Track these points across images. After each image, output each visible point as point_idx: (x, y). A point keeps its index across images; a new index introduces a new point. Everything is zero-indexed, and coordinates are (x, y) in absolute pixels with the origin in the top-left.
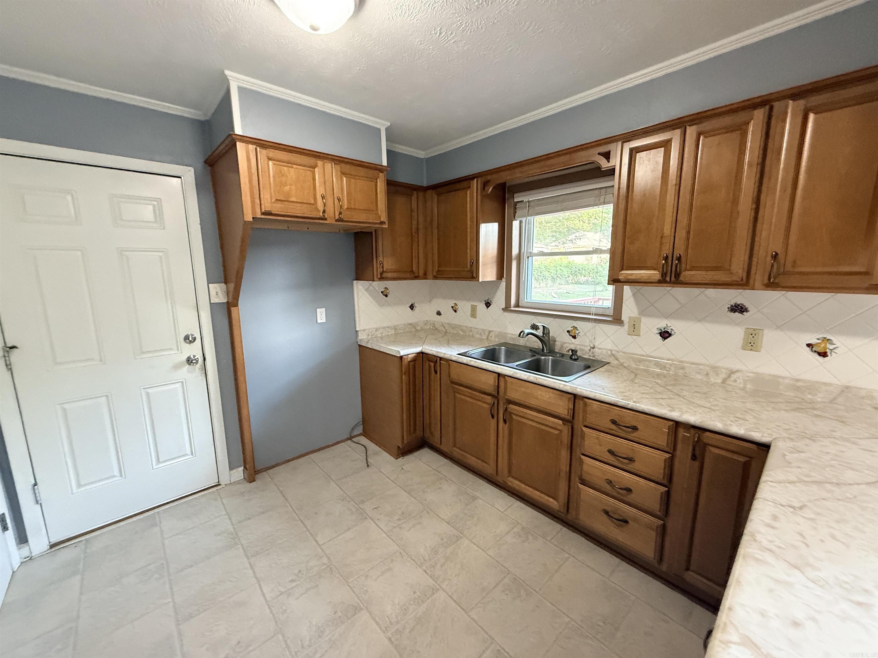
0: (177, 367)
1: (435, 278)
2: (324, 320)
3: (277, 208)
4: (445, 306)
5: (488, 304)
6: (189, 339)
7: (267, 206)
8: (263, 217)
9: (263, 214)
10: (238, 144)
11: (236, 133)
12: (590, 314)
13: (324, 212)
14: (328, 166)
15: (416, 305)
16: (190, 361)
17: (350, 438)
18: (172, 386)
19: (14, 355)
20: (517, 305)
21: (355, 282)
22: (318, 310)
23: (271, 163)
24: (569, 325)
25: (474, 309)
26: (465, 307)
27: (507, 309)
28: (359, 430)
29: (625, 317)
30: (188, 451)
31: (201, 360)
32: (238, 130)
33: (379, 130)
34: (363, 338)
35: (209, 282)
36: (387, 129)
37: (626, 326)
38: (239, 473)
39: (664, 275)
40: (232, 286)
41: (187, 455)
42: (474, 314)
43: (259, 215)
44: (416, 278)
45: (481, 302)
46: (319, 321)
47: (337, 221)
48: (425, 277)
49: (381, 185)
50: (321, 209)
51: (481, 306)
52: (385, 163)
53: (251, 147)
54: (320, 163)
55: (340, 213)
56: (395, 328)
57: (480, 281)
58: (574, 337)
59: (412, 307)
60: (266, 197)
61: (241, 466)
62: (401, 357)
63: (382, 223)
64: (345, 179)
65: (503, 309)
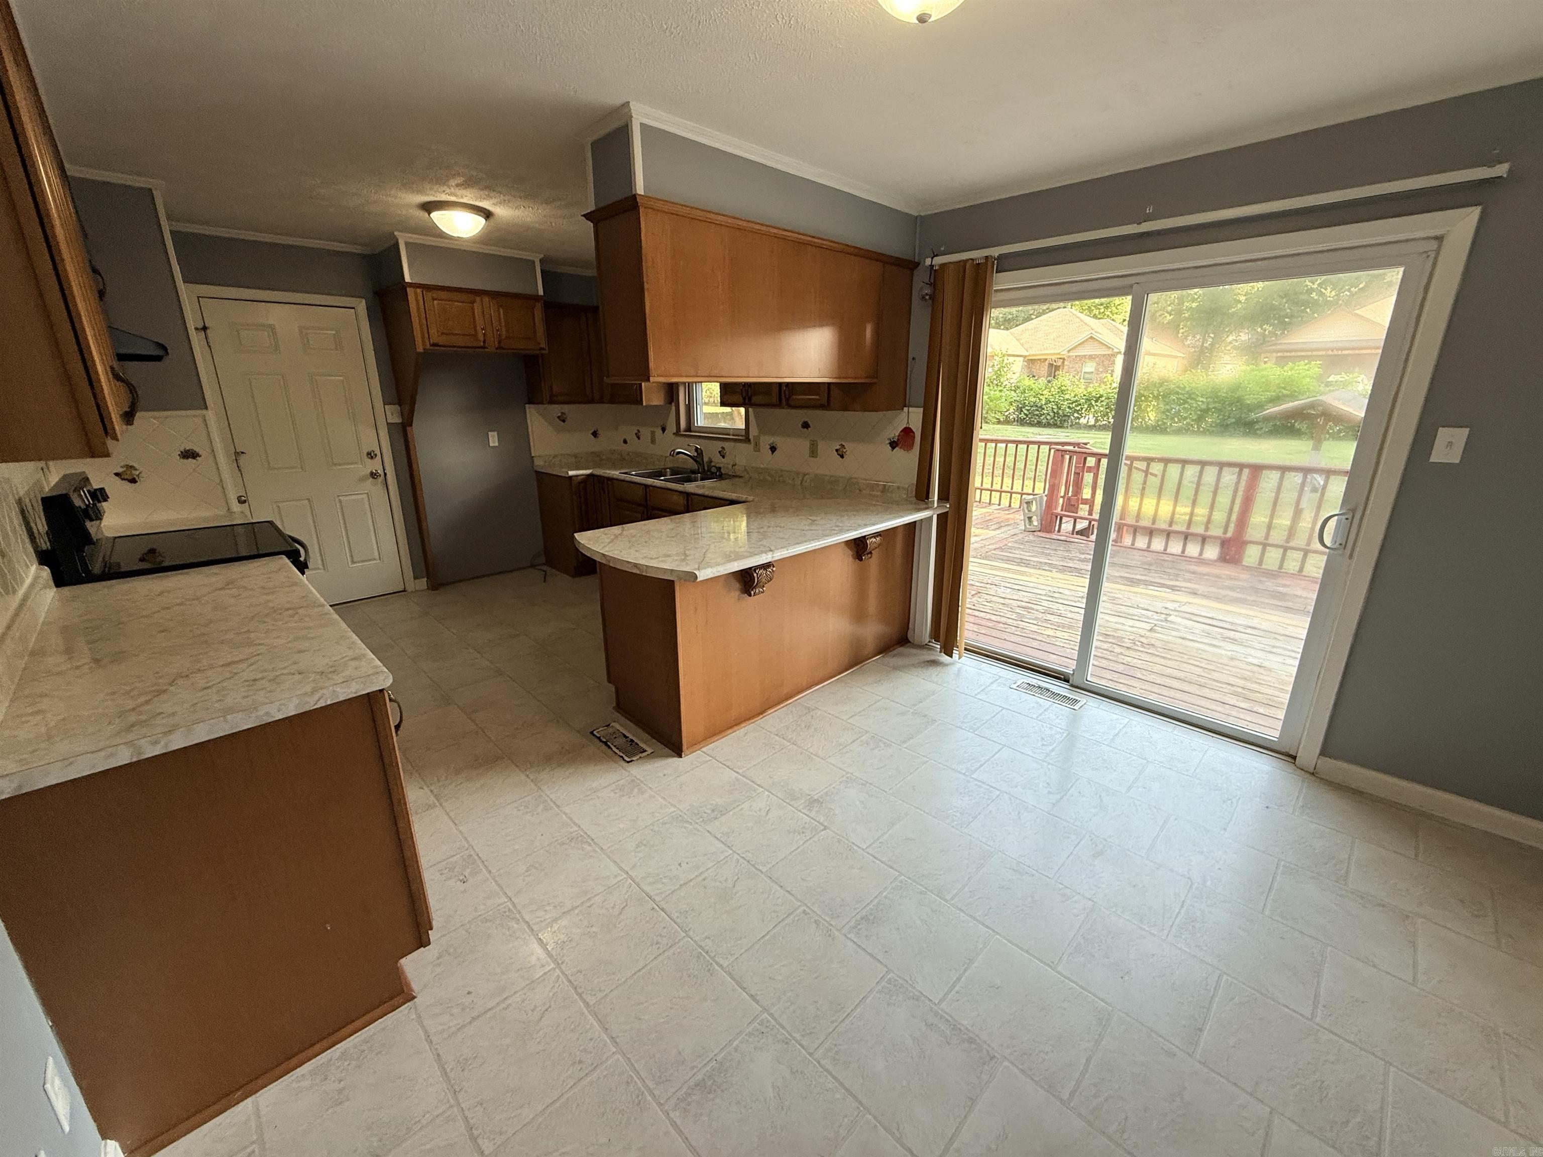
0: (362, 479)
1: (611, 402)
2: (497, 444)
3: (442, 340)
4: (628, 432)
5: (664, 430)
6: (371, 455)
7: (435, 338)
8: (431, 348)
9: (431, 345)
10: (408, 289)
11: (406, 281)
12: (729, 435)
13: (484, 342)
14: (486, 299)
15: (599, 432)
16: (373, 475)
17: (533, 566)
18: (361, 496)
19: (242, 459)
20: (689, 429)
21: (527, 406)
22: (489, 433)
23: (435, 302)
24: (719, 444)
25: (653, 433)
26: (646, 432)
27: (678, 433)
28: (542, 559)
29: (751, 437)
30: (377, 557)
31: (382, 474)
32: (408, 279)
33: (534, 262)
34: (539, 463)
35: (384, 404)
36: (542, 261)
37: (752, 444)
38: (423, 583)
39: (744, 399)
40: (407, 408)
41: (375, 559)
42: (653, 441)
43: (428, 347)
44: (591, 401)
45: (657, 427)
46: (491, 445)
47: (497, 349)
48: (601, 401)
49: (539, 314)
50: (482, 339)
51: (659, 431)
52: (541, 292)
53: (419, 291)
54: (478, 299)
55: (499, 342)
56: (576, 456)
57: (644, 404)
58: (723, 457)
59: (595, 434)
60: (433, 331)
61: (423, 578)
62: (571, 477)
63: (543, 349)
64: (501, 310)
65: (674, 434)
